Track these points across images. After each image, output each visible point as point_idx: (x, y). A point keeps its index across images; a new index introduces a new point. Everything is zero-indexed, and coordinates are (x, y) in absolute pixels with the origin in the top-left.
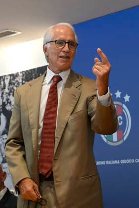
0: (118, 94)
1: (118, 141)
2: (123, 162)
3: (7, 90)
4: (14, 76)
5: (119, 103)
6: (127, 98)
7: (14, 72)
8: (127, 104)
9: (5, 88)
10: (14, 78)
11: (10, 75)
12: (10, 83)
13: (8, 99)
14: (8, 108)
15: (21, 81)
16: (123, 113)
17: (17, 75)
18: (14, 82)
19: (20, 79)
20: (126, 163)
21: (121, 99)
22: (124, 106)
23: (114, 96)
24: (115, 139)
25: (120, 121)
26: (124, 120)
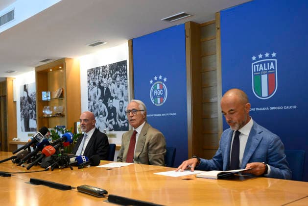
0: (160, 77)
1: (160, 103)
2: (163, 115)
3: (101, 75)
4: (104, 67)
5: (161, 83)
6: (165, 80)
7: (105, 65)
8: (165, 83)
9: (100, 74)
10: (105, 69)
11: (103, 67)
12: (103, 71)
13: (102, 80)
14: (102, 85)
15: (108, 70)
16: (163, 88)
17: (106, 67)
18: (104, 70)
19: (107, 69)
21: (162, 80)
22: (164, 84)
23: (158, 78)
24: (159, 102)
25: (162, 92)
26: (164, 92)
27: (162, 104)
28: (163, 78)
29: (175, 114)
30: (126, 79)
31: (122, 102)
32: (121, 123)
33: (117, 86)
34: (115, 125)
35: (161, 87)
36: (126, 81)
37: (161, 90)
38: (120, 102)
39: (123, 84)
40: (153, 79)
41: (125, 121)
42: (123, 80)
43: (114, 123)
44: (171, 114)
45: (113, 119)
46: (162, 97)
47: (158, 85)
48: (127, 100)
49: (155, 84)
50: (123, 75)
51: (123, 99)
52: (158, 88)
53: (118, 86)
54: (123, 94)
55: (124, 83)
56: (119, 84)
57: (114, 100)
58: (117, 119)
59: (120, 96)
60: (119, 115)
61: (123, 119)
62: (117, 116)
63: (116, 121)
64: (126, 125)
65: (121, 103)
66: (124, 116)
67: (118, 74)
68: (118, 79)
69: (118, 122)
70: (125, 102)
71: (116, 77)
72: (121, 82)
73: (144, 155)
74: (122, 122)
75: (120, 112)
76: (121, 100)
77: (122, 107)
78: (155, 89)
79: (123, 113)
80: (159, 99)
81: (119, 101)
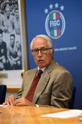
0: (57, 5)
1: (58, 36)
2: (61, 49)
6: (62, 8)
8: (62, 12)
16: (60, 18)
20: (65, 50)
21: (59, 9)
22: (61, 13)
23: (54, 7)
24: (56, 34)
25: (58, 23)
26: (61, 23)
27: (59, 37)
28: (59, 6)
29: (75, 48)
30: (17, 9)
31: (13, 35)
32: (12, 61)
33: (6, 17)
34: (6, 63)
35: (58, 17)
36: (17, 11)
37: (58, 21)
38: (11, 35)
39: (13, 15)
40: (48, 8)
41: (18, 58)
42: (13, 10)
43: (4, 61)
44: (71, 49)
45: (3, 57)
46: (59, 28)
47: (54, 15)
48: (18, 34)
49: (51, 13)
50: (14, 4)
51: (14, 32)
52: (55, 18)
53: (8, 18)
54: (13, 27)
55: (15, 14)
56: (9, 14)
57: (4, 33)
58: (8, 57)
59: (10, 29)
60: (10, 52)
61: (15, 56)
62: (8, 52)
63: (6, 58)
64: (19, 62)
65: (12, 37)
66: (16, 53)
67: (8, 3)
68: (8, 8)
69: (10, 59)
70: (16, 36)
71: (5, 6)
72: (11, 13)
73: (46, 96)
74: (14, 60)
75: (11, 48)
76: (12, 33)
77: (14, 42)
78: (51, 19)
79: (15, 49)
80: (55, 32)
81: (9, 34)
